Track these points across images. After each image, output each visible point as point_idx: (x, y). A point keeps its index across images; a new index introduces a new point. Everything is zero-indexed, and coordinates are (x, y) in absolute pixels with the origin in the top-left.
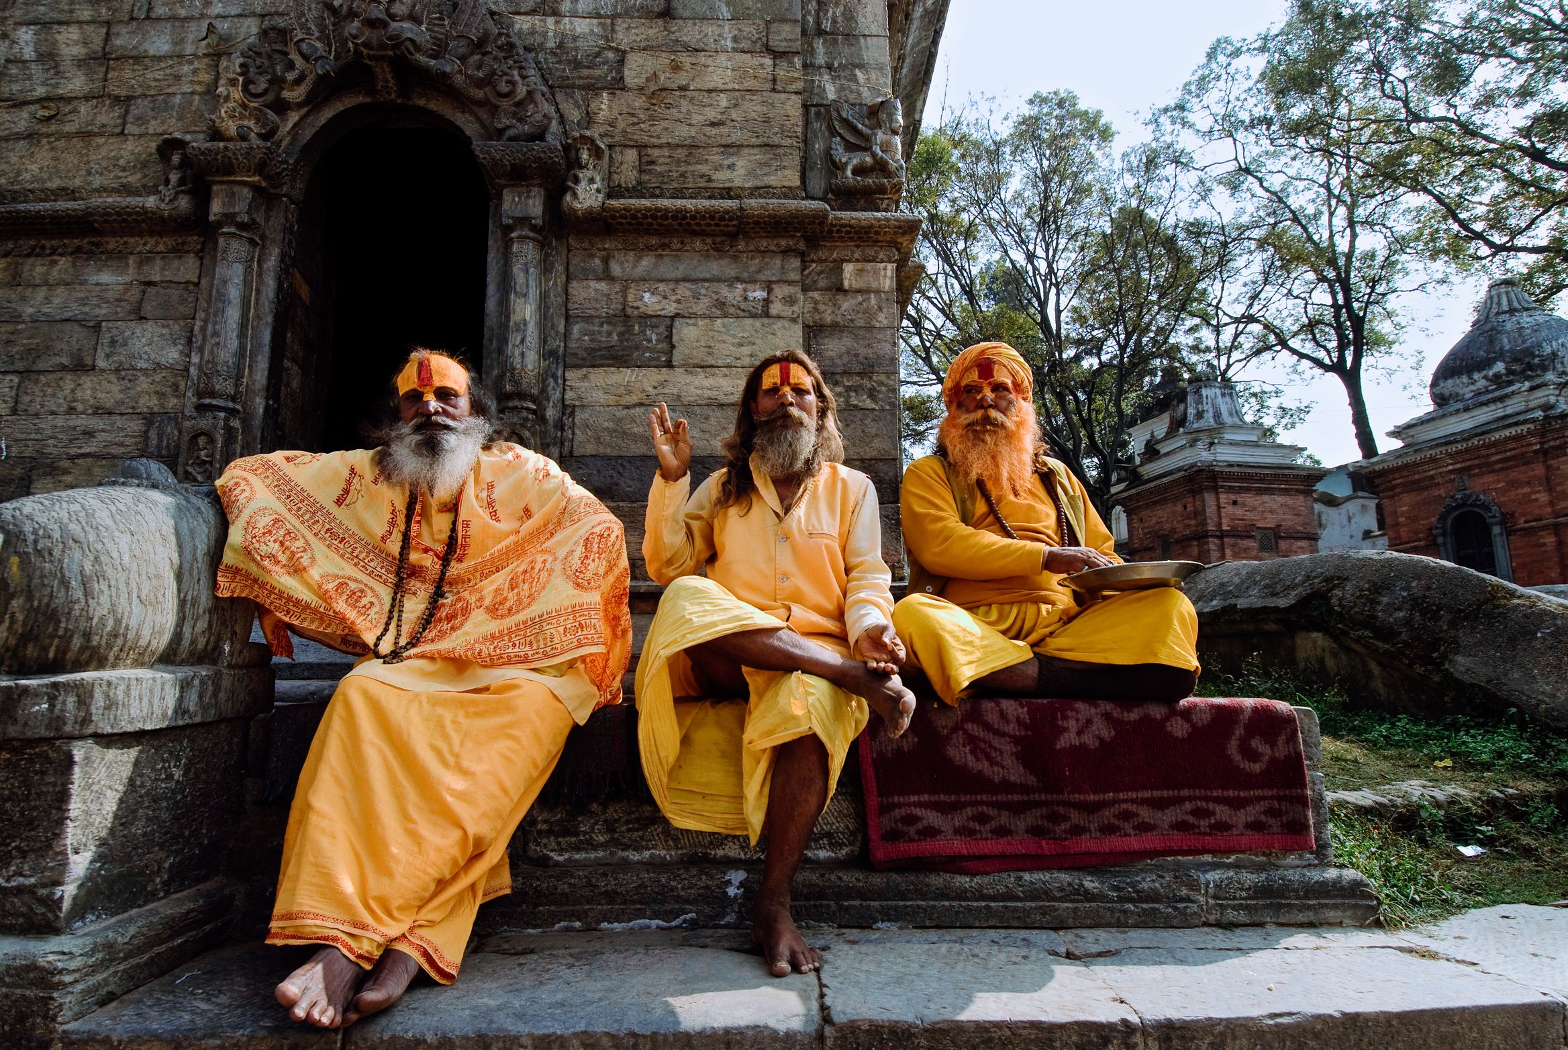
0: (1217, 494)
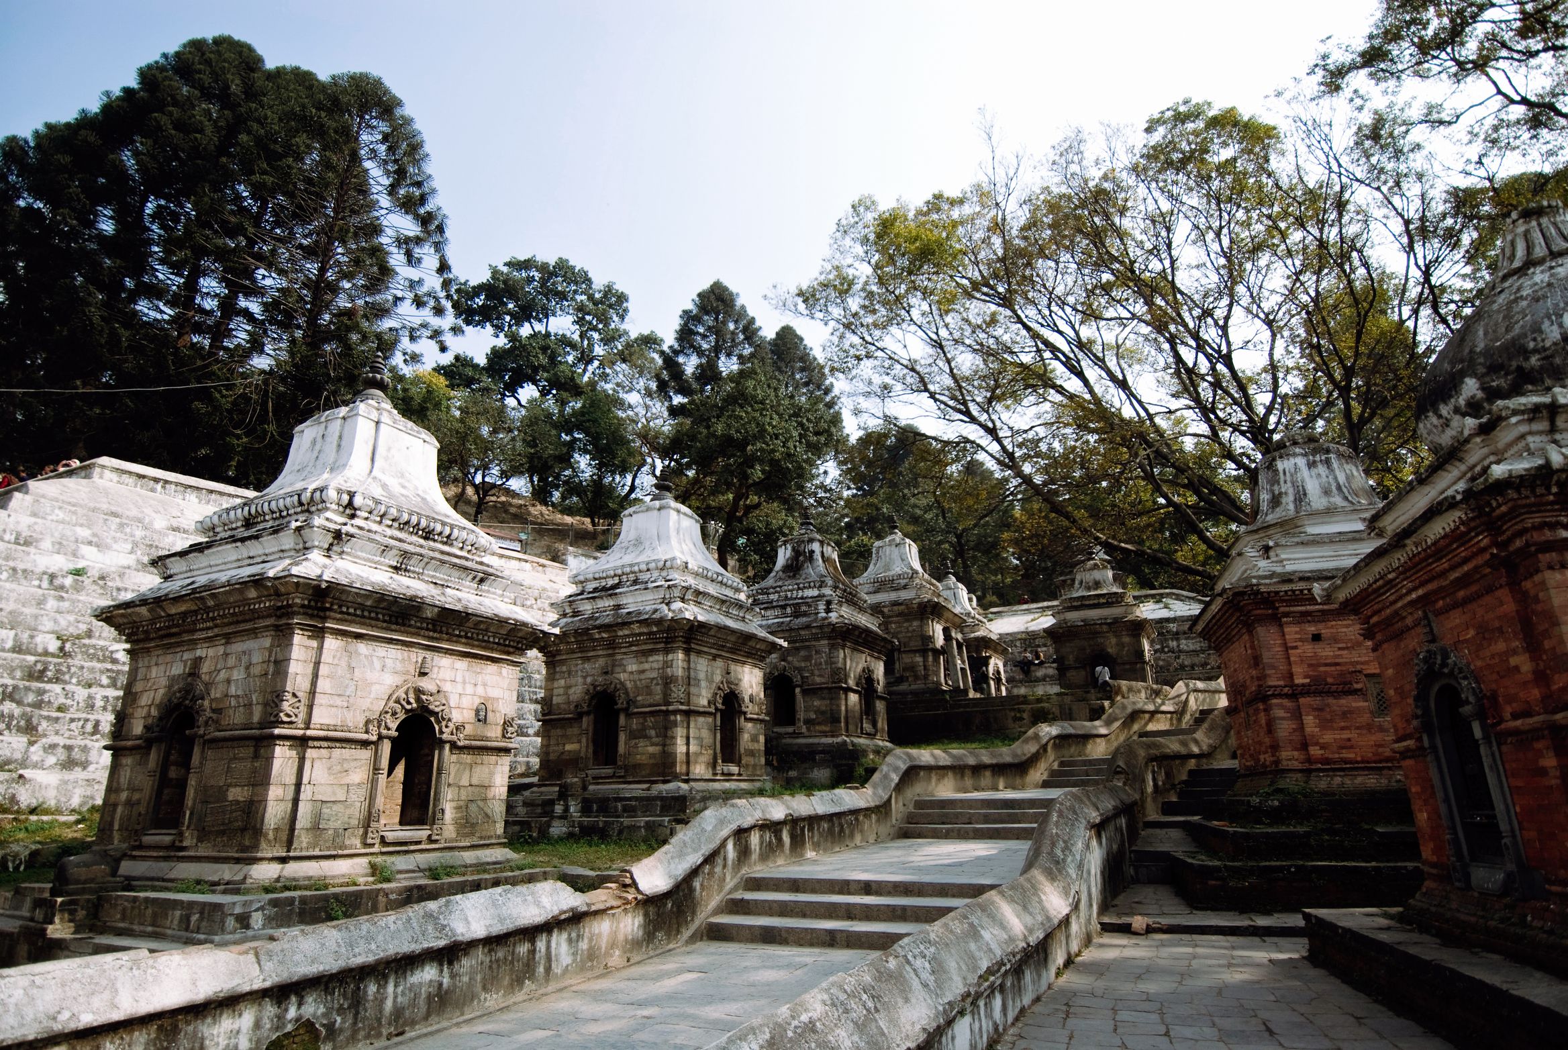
0: (1281, 626)
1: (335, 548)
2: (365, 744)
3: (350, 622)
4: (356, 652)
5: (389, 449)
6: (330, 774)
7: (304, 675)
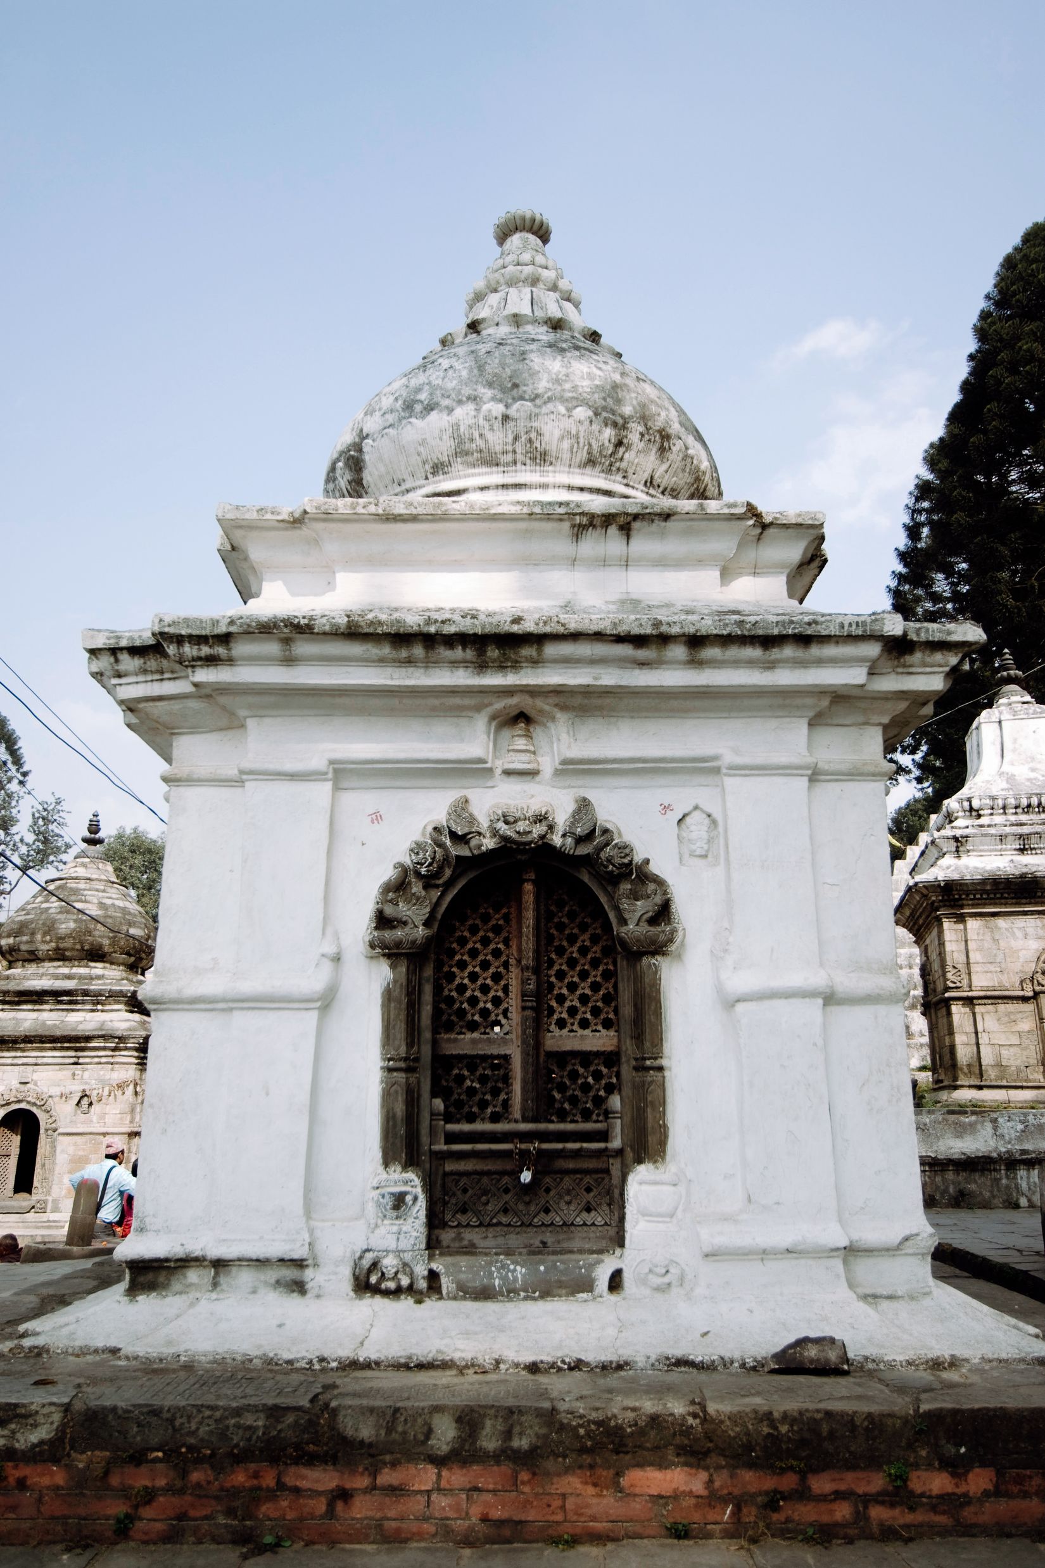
1: (961, 849)
2: (1025, 999)
3: (984, 905)
4: (996, 927)
5: (1015, 741)
6: (1000, 1024)
7: (959, 951)
